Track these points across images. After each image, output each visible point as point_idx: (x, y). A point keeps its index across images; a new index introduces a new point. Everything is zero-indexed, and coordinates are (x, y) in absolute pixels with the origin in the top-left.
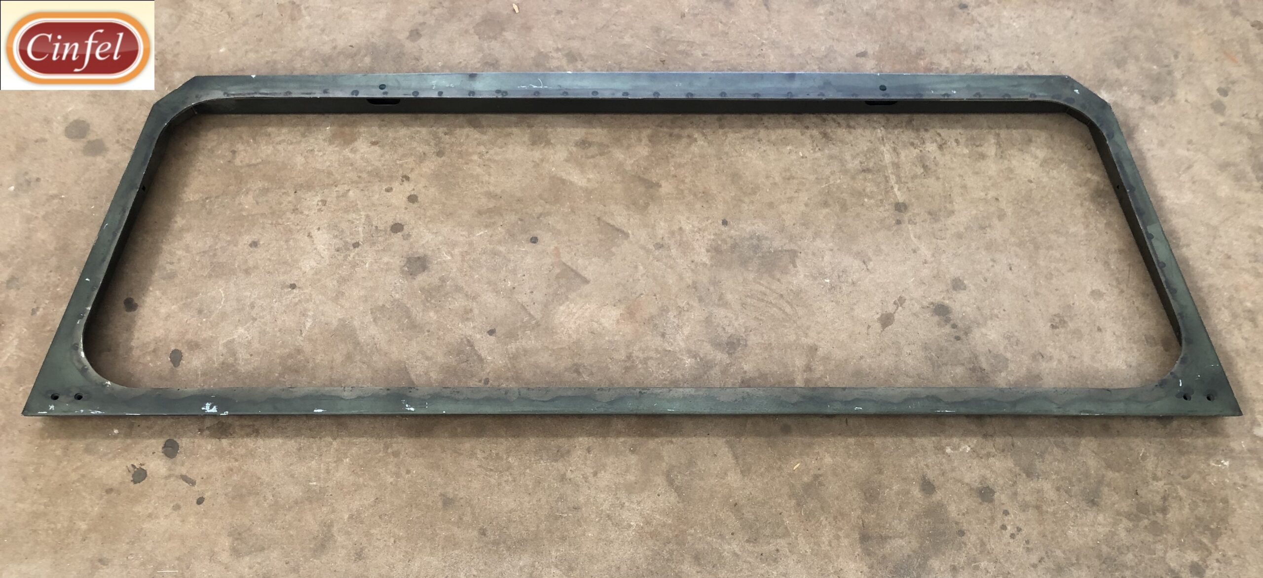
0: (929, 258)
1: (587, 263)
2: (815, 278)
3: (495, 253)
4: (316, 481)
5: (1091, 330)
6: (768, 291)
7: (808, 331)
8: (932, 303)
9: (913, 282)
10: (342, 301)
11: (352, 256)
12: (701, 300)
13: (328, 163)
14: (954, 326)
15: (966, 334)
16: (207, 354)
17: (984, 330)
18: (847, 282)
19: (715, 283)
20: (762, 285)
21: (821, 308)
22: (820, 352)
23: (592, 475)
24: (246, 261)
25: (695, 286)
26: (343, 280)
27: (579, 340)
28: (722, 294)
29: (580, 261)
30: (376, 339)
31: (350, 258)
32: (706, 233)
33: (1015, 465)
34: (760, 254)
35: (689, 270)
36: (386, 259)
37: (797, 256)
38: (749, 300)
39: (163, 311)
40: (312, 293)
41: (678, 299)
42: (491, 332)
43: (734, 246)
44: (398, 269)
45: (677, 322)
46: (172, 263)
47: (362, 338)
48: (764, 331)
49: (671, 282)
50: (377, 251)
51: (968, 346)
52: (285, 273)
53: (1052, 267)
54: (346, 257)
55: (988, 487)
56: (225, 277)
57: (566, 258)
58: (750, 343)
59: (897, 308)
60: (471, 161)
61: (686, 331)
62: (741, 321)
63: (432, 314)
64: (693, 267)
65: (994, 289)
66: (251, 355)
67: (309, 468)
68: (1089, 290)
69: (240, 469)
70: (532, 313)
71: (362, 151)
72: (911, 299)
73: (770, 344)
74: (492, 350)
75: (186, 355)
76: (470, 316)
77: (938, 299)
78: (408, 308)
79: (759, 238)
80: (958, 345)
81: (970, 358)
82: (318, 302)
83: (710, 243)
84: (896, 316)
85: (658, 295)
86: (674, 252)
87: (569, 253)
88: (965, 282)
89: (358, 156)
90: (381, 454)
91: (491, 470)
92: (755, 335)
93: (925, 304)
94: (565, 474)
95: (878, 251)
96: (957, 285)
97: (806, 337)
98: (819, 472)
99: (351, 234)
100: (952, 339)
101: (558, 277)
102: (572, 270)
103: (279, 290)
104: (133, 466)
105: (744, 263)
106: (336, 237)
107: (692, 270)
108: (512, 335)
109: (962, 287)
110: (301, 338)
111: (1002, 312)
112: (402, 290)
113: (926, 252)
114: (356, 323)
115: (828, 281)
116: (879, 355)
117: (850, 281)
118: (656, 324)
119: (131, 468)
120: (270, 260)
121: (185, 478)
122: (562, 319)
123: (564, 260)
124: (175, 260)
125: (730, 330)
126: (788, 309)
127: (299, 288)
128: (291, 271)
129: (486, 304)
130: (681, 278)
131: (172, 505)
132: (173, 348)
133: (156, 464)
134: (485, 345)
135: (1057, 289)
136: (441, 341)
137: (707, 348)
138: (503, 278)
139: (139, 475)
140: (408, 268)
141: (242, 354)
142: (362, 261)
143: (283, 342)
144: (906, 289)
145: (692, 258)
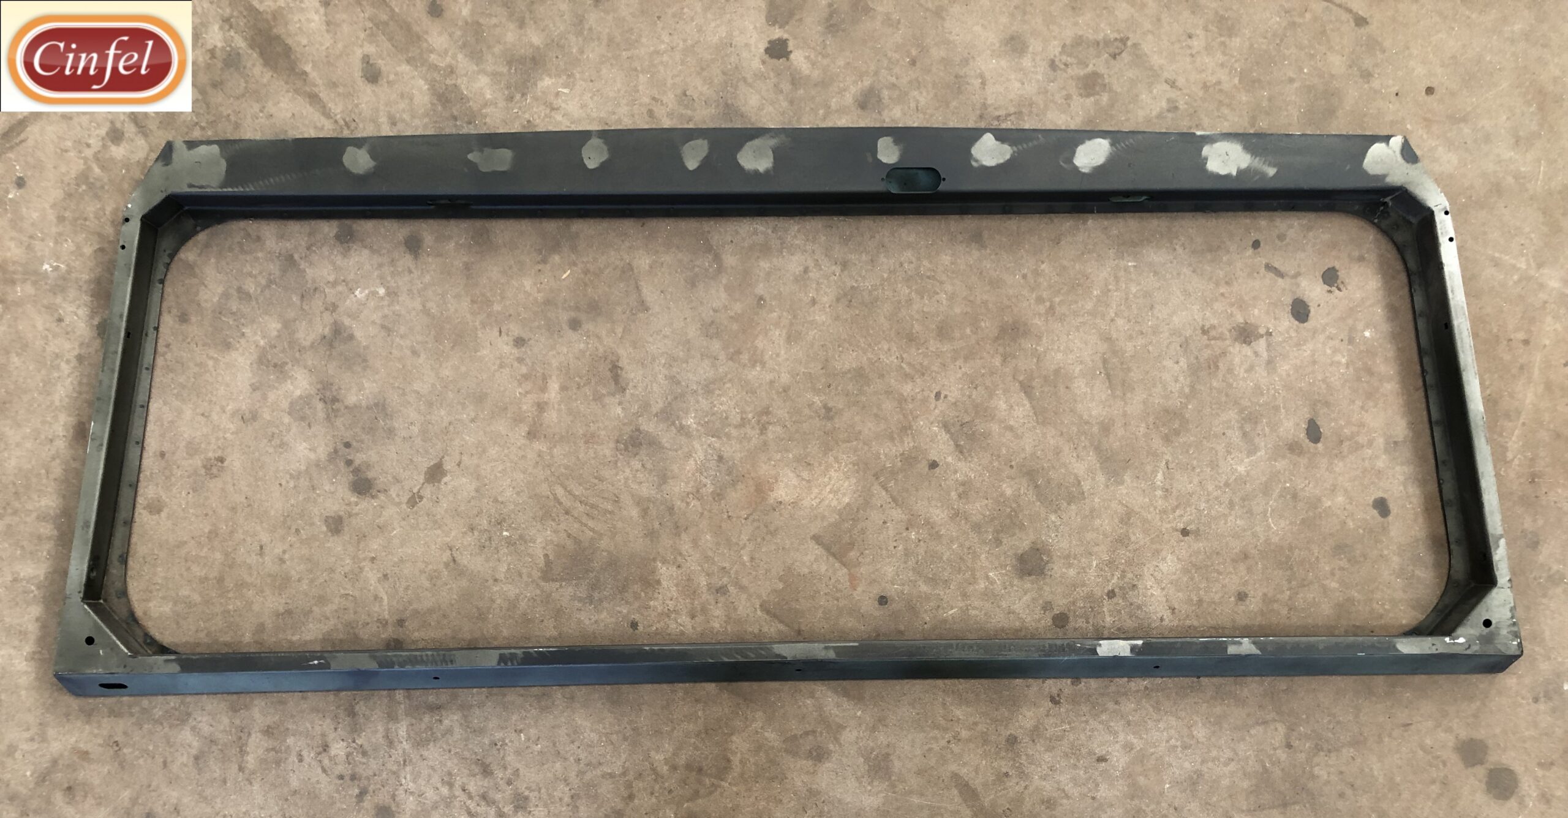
0: (367, 565)
1: (815, 566)
2: (522, 537)
3: (933, 581)
4: (1128, 266)
5: (174, 453)
6: (584, 519)
7: (538, 459)
8: (373, 497)
9: (394, 529)
10: (1120, 510)
11: (1116, 577)
12: (671, 509)
13: (1161, 725)
14: (349, 463)
15: (336, 451)
16: (1278, 436)
17: (312, 456)
18: (480, 531)
19: (652, 535)
20: (592, 530)
21: (518, 493)
22: (523, 429)
23: (811, 268)
24: (1249, 570)
25: (678, 530)
26: (1122, 541)
27: (825, 454)
28: (643, 517)
29: (823, 568)
30: (1075, 455)
31: (1118, 574)
32: (660, 609)
33: (305, 271)
34: (590, 575)
35: (684, 552)
36: (1072, 572)
37: (542, 571)
38: (609, 507)
39: (1340, 499)
40: (1159, 524)
41: (700, 510)
42: (934, 465)
43: (623, 589)
44: (1055, 558)
45: (702, 478)
46: (1342, 569)
47: (1092, 457)
48: (593, 462)
49: (708, 537)
50: (1084, 585)
51: (336, 433)
52: (1198, 552)
53: (205, 550)
54: (1123, 577)
55: (342, 243)
56: (1273, 547)
57: (843, 573)
58: (612, 445)
59: (419, 492)
60: (970, 729)
61: (691, 465)
62: (621, 477)
63: (1009, 492)
64: (679, 558)
65: (288, 516)
66: (1224, 434)
67: (1139, 283)
68: (163, 515)
69: (1217, 284)
70: (884, 493)
71: (1117, 746)
72: (399, 504)
73: (586, 442)
74: (933, 440)
75: (1303, 435)
76: (961, 489)
77: (365, 503)
78: (1039, 500)
79: (591, 599)
80: (348, 436)
81: (336, 416)
82: (1152, 509)
83: (656, 595)
84: (422, 478)
85: (726, 515)
86: (703, 581)
87: (838, 581)
88: (324, 528)
89: (1122, 737)
90: (1057, 300)
91: (929, 277)
92: (605, 456)
93: (382, 497)
94: (842, 271)
95: (434, 577)
97: (540, 451)
98: (540, 267)
99: (1119, 612)
100: (354, 444)
101: (852, 545)
102: (834, 555)
103: (1202, 528)
104: (1339, 289)
105: (613, 563)
106: (1139, 607)
107: (680, 554)
108: (909, 460)
109: (330, 521)
110: (1168, 457)
111: (284, 483)
112: (1048, 527)
113: (370, 575)
114: (1101, 478)
115: (505, 533)
116: (450, 423)
117: (476, 533)
118: (728, 475)
119: (1341, 286)
120: (1220, 573)
121: (1280, 274)
122: (846, 484)
123: (845, 570)
124: (1338, 573)
125: (636, 464)
126: (560, 491)
127: (1177, 530)
128: (1191, 556)
129: (942, 506)
130: (695, 543)
131: (1288, 240)
132: (1320, 445)
133: (1314, 291)
134: (941, 447)
135: (206, 515)
136: (996, 453)
137: (666, 438)
138: (922, 543)
139: (1330, 278)
140: (1042, 560)
141: (1235, 436)
142: (1101, 570)
143: (1187, 452)
144: (404, 519)
145: (679, 572)
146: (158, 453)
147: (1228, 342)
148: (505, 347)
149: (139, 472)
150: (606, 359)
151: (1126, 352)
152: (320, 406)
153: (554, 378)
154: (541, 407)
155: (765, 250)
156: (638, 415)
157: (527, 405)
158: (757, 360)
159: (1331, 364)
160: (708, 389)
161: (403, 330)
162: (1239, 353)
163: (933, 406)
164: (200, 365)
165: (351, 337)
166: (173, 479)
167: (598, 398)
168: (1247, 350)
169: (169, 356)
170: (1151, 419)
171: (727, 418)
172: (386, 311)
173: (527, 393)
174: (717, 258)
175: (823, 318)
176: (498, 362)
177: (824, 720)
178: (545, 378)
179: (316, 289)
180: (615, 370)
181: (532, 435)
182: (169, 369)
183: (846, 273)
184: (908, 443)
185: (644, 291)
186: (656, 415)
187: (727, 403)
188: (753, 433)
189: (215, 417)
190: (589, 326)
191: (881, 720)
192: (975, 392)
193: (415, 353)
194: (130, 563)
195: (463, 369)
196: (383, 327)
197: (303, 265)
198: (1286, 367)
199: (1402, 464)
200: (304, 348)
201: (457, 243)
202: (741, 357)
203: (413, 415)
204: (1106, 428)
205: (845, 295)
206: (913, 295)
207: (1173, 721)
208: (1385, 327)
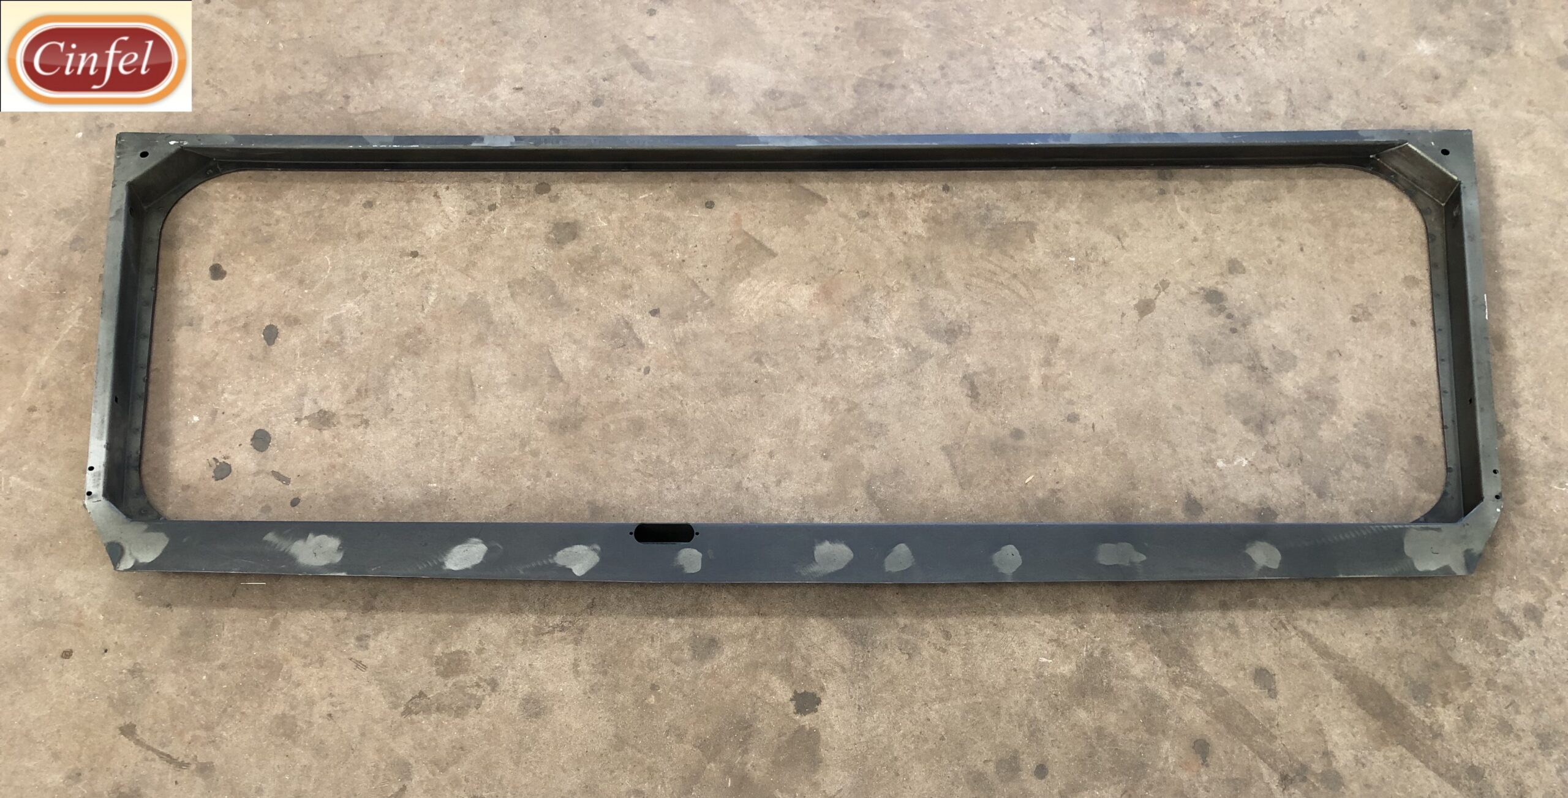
0: (1200, 234)
1: (774, 232)
2: (1057, 256)
3: (661, 219)
4: (437, 482)
5: (1402, 325)
6: (998, 270)
7: (1047, 319)
8: (1202, 288)
9: (1179, 263)
10: (474, 273)
11: (486, 220)
12: (914, 277)
13: (461, 112)
14: (1230, 316)
15: (1244, 325)
16: (308, 331)
17: (1266, 322)
18: (1097, 260)
19: (932, 259)
20: (990, 261)
21: (1064, 291)
22: (1063, 344)
23: (774, 485)
24: (358, 224)
25: (908, 263)
26: (476, 248)
27: (762, 324)
28: (941, 272)
29: (765, 231)
30: (514, 319)
31: (484, 223)
32: (923, 201)
33: (1303, 483)
34: (989, 226)
35: (900, 244)
36: (528, 225)
37: (1035, 229)
38: (974, 280)
39: (257, 279)
40: (438, 262)
41: (886, 278)
42: (655, 312)
43: (957, 216)
44: (543, 236)
45: (884, 304)
46: (269, 225)
47: (496, 316)
48: (992, 317)
49: (878, 256)
50: (517, 215)
51: (1247, 341)
52: (406, 238)
53: (1354, 249)
54: (480, 221)
55: (1269, 508)
56: (332, 242)
57: (748, 226)
58: (974, 331)
59: (1160, 292)
60: (636, 111)
61: (896, 315)
62: (964, 305)
63: (582, 290)
64: (905, 239)
65: (1281, 274)
66: (362, 333)
67: (428, 466)
68: (1402, 276)
69: (344, 466)
70: (705, 290)
71: (503, 98)
72: (1176, 283)
73: (1000, 333)
74: (654, 333)
75: (283, 331)
76: (629, 292)
77: (1210, 283)
78: (553, 282)
79: (988, 208)
80: (1235, 339)
81: (1249, 354)
82: (444, 273)
83: (927, 211)
84: (1158, 303)
85: (861, 273)
86: (882, 222)
87: (752, 220)
88: (1245, 264)
89: (498, 104)
90: (516, 453)
91: (651, 475)
92: (981, 322)
93: (1194, 289)
94: (741, 482)
95: (1136, 225)
96: (1234, 267)
97: (1045, 326)
98: (1058, 487)
99: (487, 194)
100: (1228, 332)
101: (738, 248)
102: (756, 241)
103: (397, 258)
104: (215, 459)
105: (970, 236)
106: (467, 198)
107: (905, 243)
108: (679, 316)
109: (1240, 270)
110: (421, 315)
111: (1291, 301)
112: (546, 261)
113: (1196, 228)
114: (490, 299)
115: (1073, 259)
116: (1136, 348)
117: (1100, 259)
118: (858, 307)
119: (213, 462)
120: (387, 223)
121: (277, 475)
122: (742, 299)
123: (745, 229)
124: (273, 221)
125: (951, 316)
126: (1023, 292)
127: (422, 256)
128: (412, 236)
129: (648, 279)
130: (890, 252)
131: (260, 506)
132: (267, 324)
133: (243, 459)
134: (646, 328)
135: (1360, 275)
136: (592, 322)
137: (921, 338)
138: (670, 249)
139: (222, 470)
140: (555, 235)
141: (351, 332)
142: (499, 227)
143: (401, 319)
144: (1171, 271)
145: (904, 229)
146: (1418, 325)
147: (343, 413)
148: (1087, 415)
149: (1433, 309)
150: (984, 403)
151: (451, 405)
152: (1266, 364)
153: (1036, 387)
154: (1047, 362)
155: (820, 502)
156: (949, 357)
157: (1060, 365)
158: (830, 404)
159: (240, 392)
160: (879, 379)
161: (1194, 428)
162: (333, 402)
163: (653, 361)
164: (1393, 399)
165: (1245, 422)
166: (1398, 303)
167: (991, 371)
168: (324, 405)
169: (1427, 407)
170: (433, 346)
171: (860, 354)
172: (1213, 446)
173: (1061, 375)
174: (872, 495)
175: (761, 441)
176: (1093, 401)
177: (770, 118)
178: (1045, 386)
179: (1289, 466)
180: (974, 394)
181: (1054, 340)
182: (1425, 395)
183: (737, 480)
184: (679, 330)
185: (947, 465)
186: (931, 356)
187: (860, 367)
188: (832, 341)
189: (1370, 356)
190: (1004, 432)
191: (715, 118)
192: (610, 373)
193: (1179, 409)
194: (1424, 238)
195: (1127, 394)
196: (1214, 431)
197: (1306, 489)
198: (287, 390)
199: (188, 307)
200: (1291, 413)
201: (1147, 508)
202: (846, 407)
203: (1173, 355)
204: (480, 339)
205: (738, 461)
206: (667, 460)
207: (449, 115)
208: (176, 424)
